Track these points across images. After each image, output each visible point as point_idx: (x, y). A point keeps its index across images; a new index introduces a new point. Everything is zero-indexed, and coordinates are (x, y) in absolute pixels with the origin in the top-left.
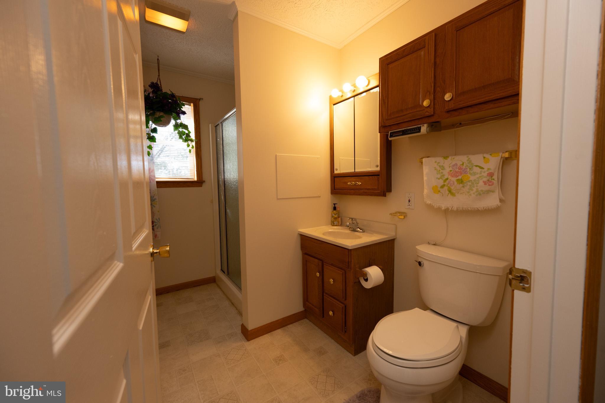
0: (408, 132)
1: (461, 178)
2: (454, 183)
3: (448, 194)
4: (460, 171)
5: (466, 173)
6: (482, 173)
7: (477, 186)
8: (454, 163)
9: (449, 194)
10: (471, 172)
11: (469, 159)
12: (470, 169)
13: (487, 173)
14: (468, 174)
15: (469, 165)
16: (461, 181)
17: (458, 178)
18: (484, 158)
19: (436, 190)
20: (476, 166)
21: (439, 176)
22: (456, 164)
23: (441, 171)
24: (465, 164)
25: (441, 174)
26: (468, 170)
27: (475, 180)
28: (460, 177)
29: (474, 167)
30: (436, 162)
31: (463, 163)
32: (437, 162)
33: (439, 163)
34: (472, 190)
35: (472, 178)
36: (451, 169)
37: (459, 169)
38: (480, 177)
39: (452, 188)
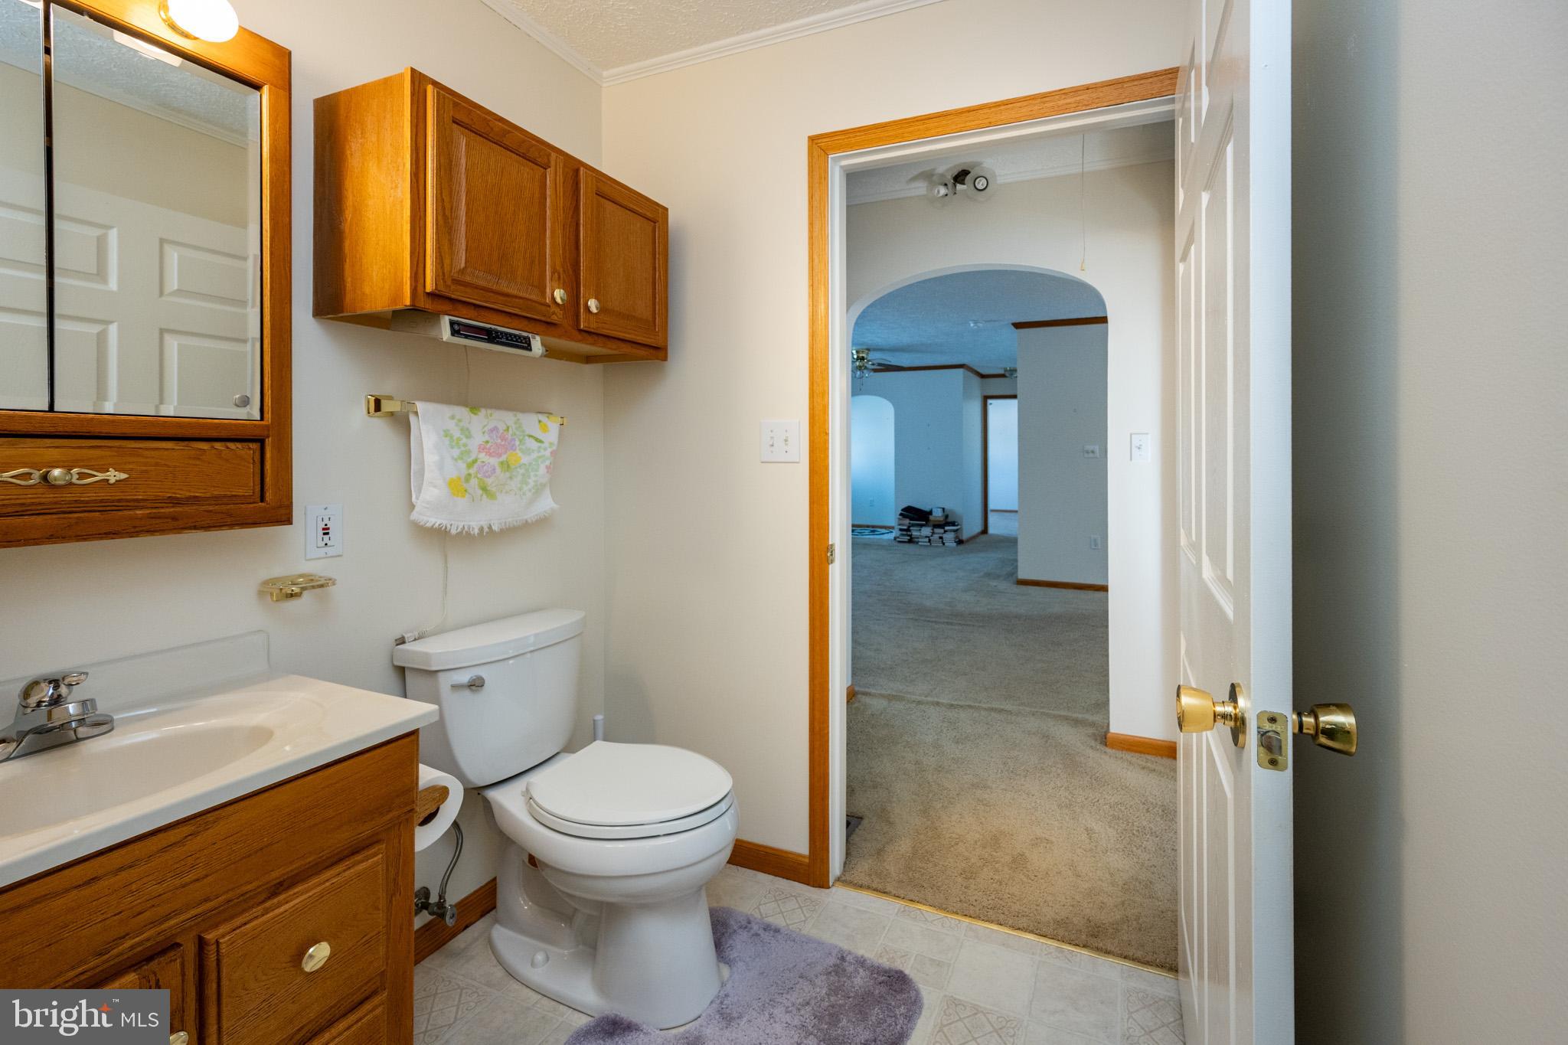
0: (501, 339)
1: (507, 458)
2: (494, 469)
3: (482, 496)
4: (503, 443)
5: (513, 448)
6: (542, 451)
7: (536, 476)
8: (490, 427)
9: (484, 496)
10: (524, 447)
11: (518, 420)
12: (520, 441)
13: (549, 450)
14: (518, 451)
15: (518, 433)
16: (506, 466)
17: (501, 459)
18: (540, 421)
19: (458, 487)
20: (530, 436)
21: (456, 452)
22: (496, 427)
23: (464, 440)
24: (510, 429)
25: (463, 449)
26: (517, 443)
27: (530, 464)
28: (504, 458)
29: (527, 438)
30: (453, 417)
31: (508, 428)
32: (457, 417)
33: (460, 421)
34: (527, 484)
35: (525, 460)
36: (487, 438)
37: (502, 440)
38: (539, 457)
39: (489, 481)
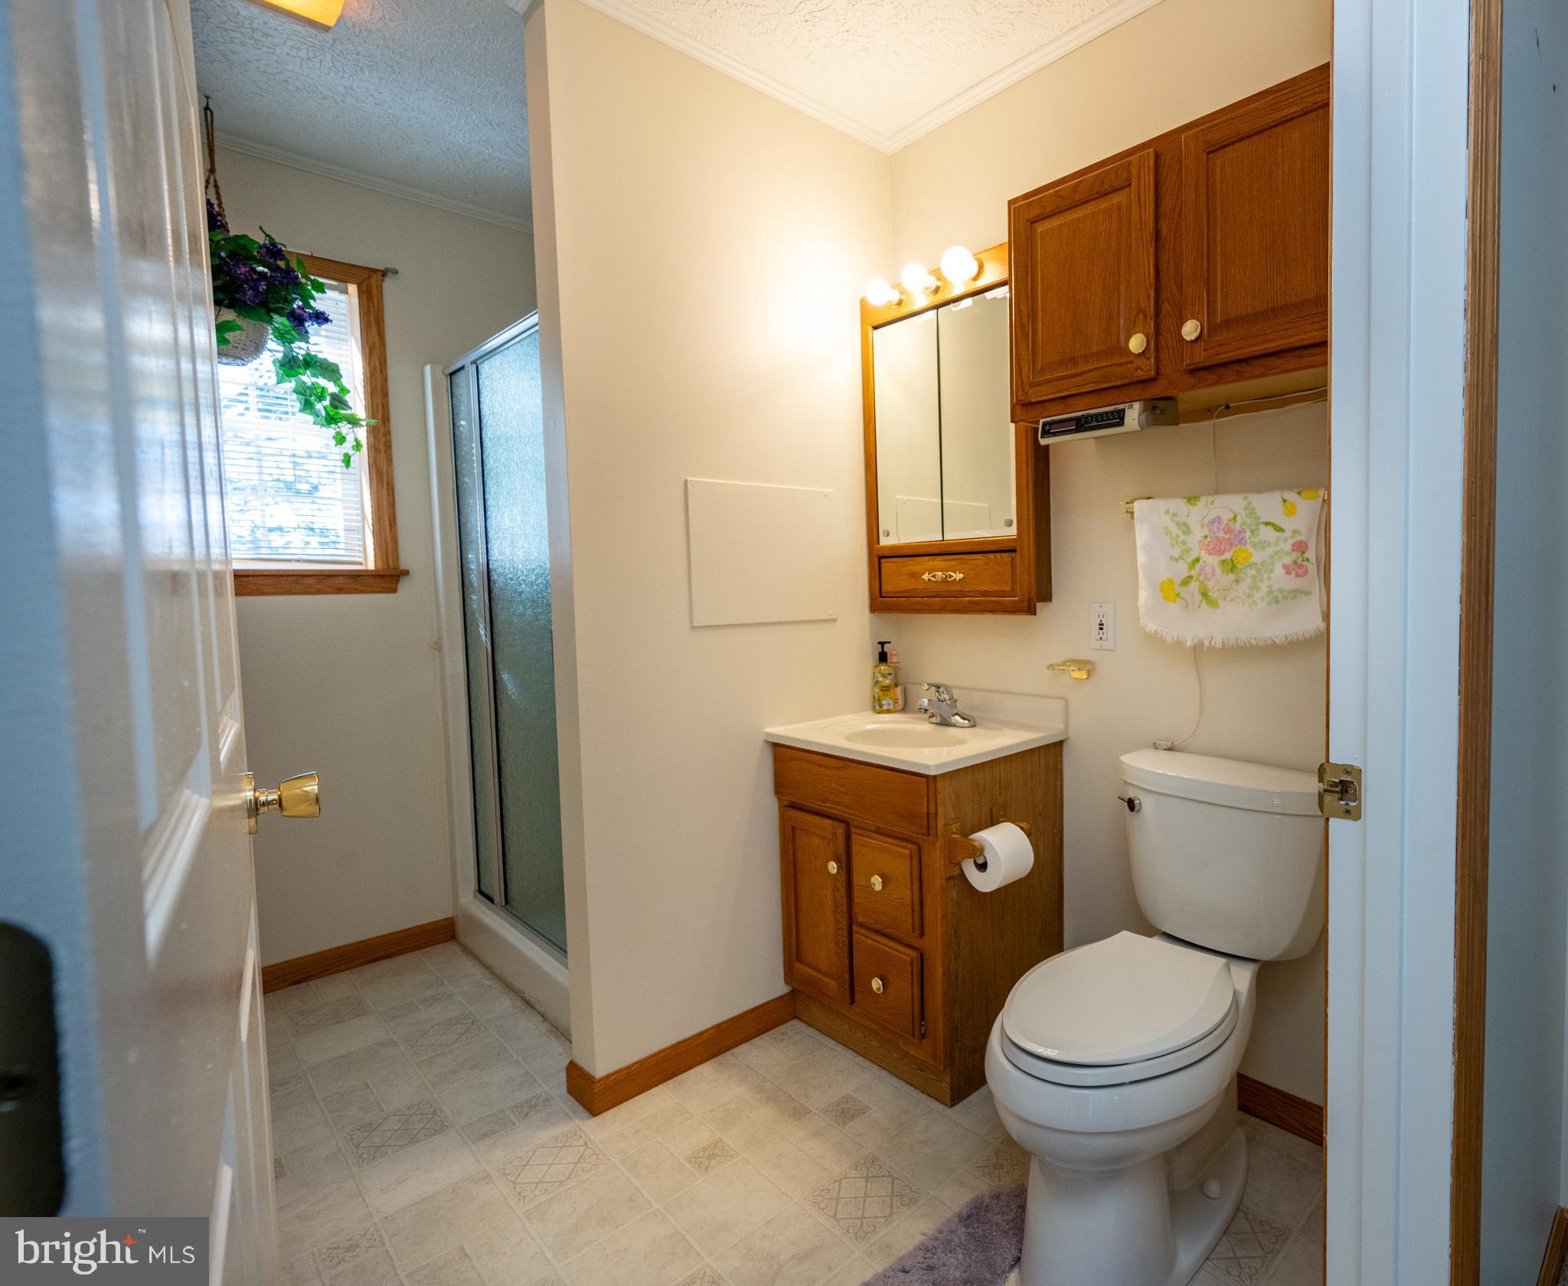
0: (1090, 423)
1: (1232, 556)
2: (1214, 571)
3: (1202, 601)
4: (1227, 536)
5: (1242, 542)
6: (1281, 543)
7: (1269, 579)
8: (1211, 517)
9: (1204, 603)
10: (1256, 540)
11: (1250, 503)
12: (1252, 532)
13: (1291, 541)
14: (1248, 546)
15: (1248, 521)
16: (1231, 566)
17: (1223, 558)
18: (1285, 501)
19: (1169, 591)
20: (1267, 524)
21: (1176, 552)
22: (1219, 517)
23: (1182, 537)
24: (1239, 518)
25: (1182, 547)
26: (1248, 534)
27: (1263, 563)
28: (1228, 555)
29: (1262, 527)
30: (1167, 512)
31: (1235, 516)
32: (1171, 512)
33: (1174, 515)
34: (1258, 590)
35: (1257, 557)
36: (1206, 532)
37: (1226, 533)
38: (1277, 553)
39: (1210, 584)
